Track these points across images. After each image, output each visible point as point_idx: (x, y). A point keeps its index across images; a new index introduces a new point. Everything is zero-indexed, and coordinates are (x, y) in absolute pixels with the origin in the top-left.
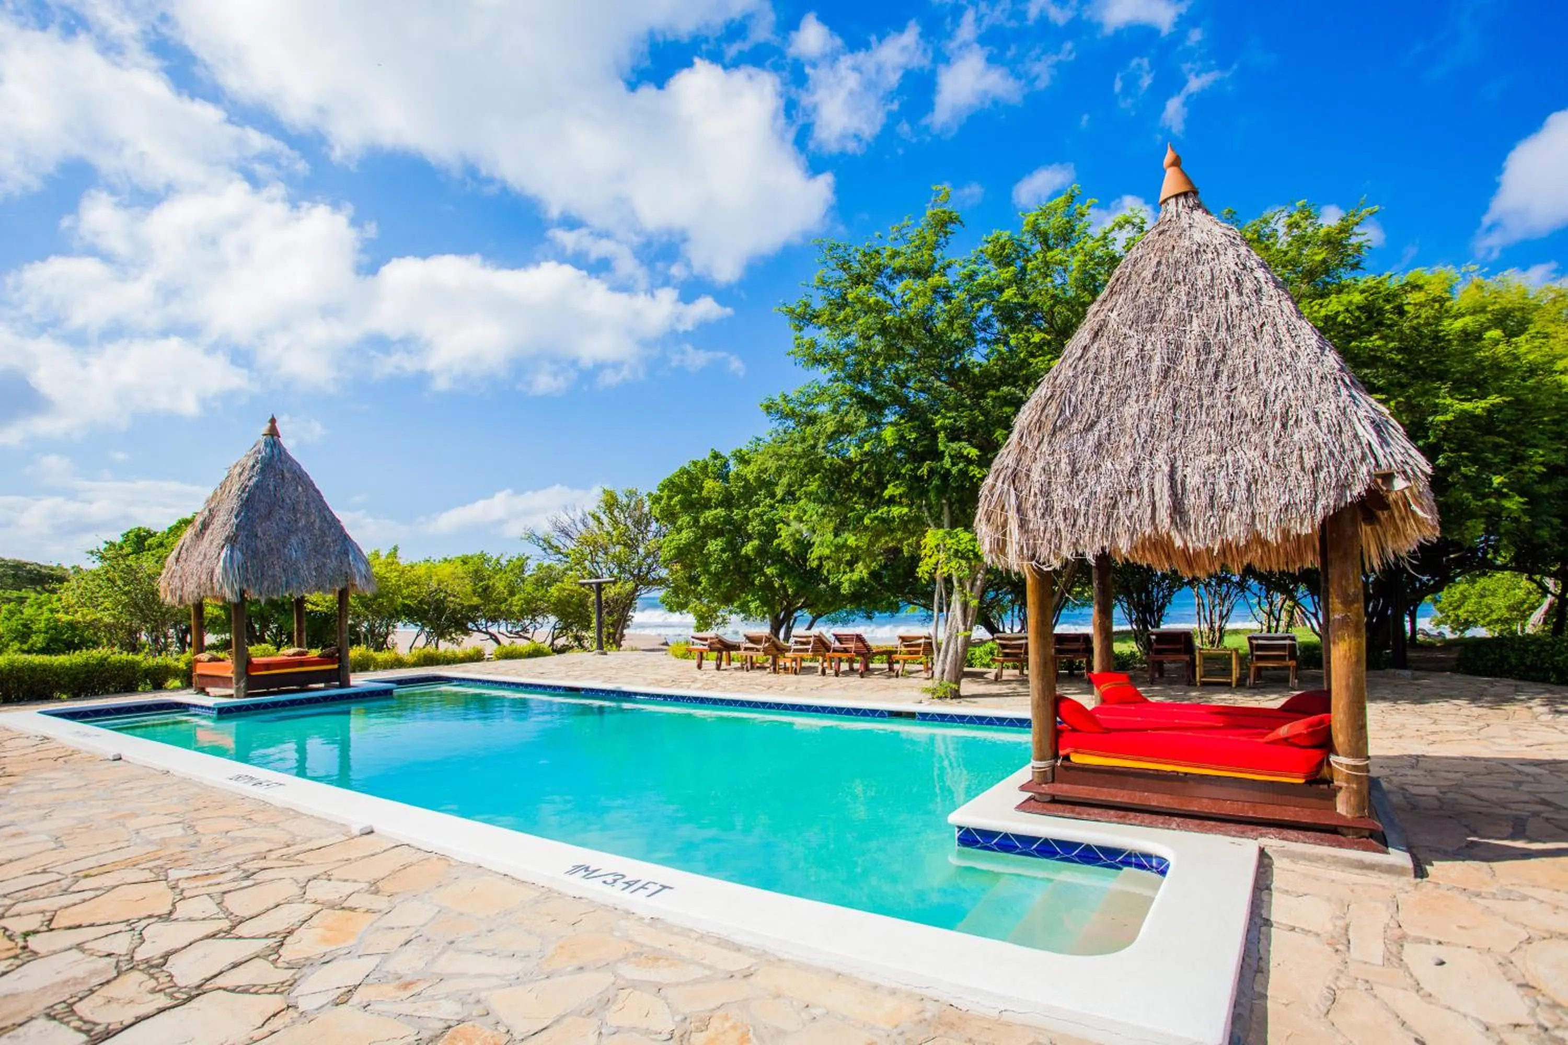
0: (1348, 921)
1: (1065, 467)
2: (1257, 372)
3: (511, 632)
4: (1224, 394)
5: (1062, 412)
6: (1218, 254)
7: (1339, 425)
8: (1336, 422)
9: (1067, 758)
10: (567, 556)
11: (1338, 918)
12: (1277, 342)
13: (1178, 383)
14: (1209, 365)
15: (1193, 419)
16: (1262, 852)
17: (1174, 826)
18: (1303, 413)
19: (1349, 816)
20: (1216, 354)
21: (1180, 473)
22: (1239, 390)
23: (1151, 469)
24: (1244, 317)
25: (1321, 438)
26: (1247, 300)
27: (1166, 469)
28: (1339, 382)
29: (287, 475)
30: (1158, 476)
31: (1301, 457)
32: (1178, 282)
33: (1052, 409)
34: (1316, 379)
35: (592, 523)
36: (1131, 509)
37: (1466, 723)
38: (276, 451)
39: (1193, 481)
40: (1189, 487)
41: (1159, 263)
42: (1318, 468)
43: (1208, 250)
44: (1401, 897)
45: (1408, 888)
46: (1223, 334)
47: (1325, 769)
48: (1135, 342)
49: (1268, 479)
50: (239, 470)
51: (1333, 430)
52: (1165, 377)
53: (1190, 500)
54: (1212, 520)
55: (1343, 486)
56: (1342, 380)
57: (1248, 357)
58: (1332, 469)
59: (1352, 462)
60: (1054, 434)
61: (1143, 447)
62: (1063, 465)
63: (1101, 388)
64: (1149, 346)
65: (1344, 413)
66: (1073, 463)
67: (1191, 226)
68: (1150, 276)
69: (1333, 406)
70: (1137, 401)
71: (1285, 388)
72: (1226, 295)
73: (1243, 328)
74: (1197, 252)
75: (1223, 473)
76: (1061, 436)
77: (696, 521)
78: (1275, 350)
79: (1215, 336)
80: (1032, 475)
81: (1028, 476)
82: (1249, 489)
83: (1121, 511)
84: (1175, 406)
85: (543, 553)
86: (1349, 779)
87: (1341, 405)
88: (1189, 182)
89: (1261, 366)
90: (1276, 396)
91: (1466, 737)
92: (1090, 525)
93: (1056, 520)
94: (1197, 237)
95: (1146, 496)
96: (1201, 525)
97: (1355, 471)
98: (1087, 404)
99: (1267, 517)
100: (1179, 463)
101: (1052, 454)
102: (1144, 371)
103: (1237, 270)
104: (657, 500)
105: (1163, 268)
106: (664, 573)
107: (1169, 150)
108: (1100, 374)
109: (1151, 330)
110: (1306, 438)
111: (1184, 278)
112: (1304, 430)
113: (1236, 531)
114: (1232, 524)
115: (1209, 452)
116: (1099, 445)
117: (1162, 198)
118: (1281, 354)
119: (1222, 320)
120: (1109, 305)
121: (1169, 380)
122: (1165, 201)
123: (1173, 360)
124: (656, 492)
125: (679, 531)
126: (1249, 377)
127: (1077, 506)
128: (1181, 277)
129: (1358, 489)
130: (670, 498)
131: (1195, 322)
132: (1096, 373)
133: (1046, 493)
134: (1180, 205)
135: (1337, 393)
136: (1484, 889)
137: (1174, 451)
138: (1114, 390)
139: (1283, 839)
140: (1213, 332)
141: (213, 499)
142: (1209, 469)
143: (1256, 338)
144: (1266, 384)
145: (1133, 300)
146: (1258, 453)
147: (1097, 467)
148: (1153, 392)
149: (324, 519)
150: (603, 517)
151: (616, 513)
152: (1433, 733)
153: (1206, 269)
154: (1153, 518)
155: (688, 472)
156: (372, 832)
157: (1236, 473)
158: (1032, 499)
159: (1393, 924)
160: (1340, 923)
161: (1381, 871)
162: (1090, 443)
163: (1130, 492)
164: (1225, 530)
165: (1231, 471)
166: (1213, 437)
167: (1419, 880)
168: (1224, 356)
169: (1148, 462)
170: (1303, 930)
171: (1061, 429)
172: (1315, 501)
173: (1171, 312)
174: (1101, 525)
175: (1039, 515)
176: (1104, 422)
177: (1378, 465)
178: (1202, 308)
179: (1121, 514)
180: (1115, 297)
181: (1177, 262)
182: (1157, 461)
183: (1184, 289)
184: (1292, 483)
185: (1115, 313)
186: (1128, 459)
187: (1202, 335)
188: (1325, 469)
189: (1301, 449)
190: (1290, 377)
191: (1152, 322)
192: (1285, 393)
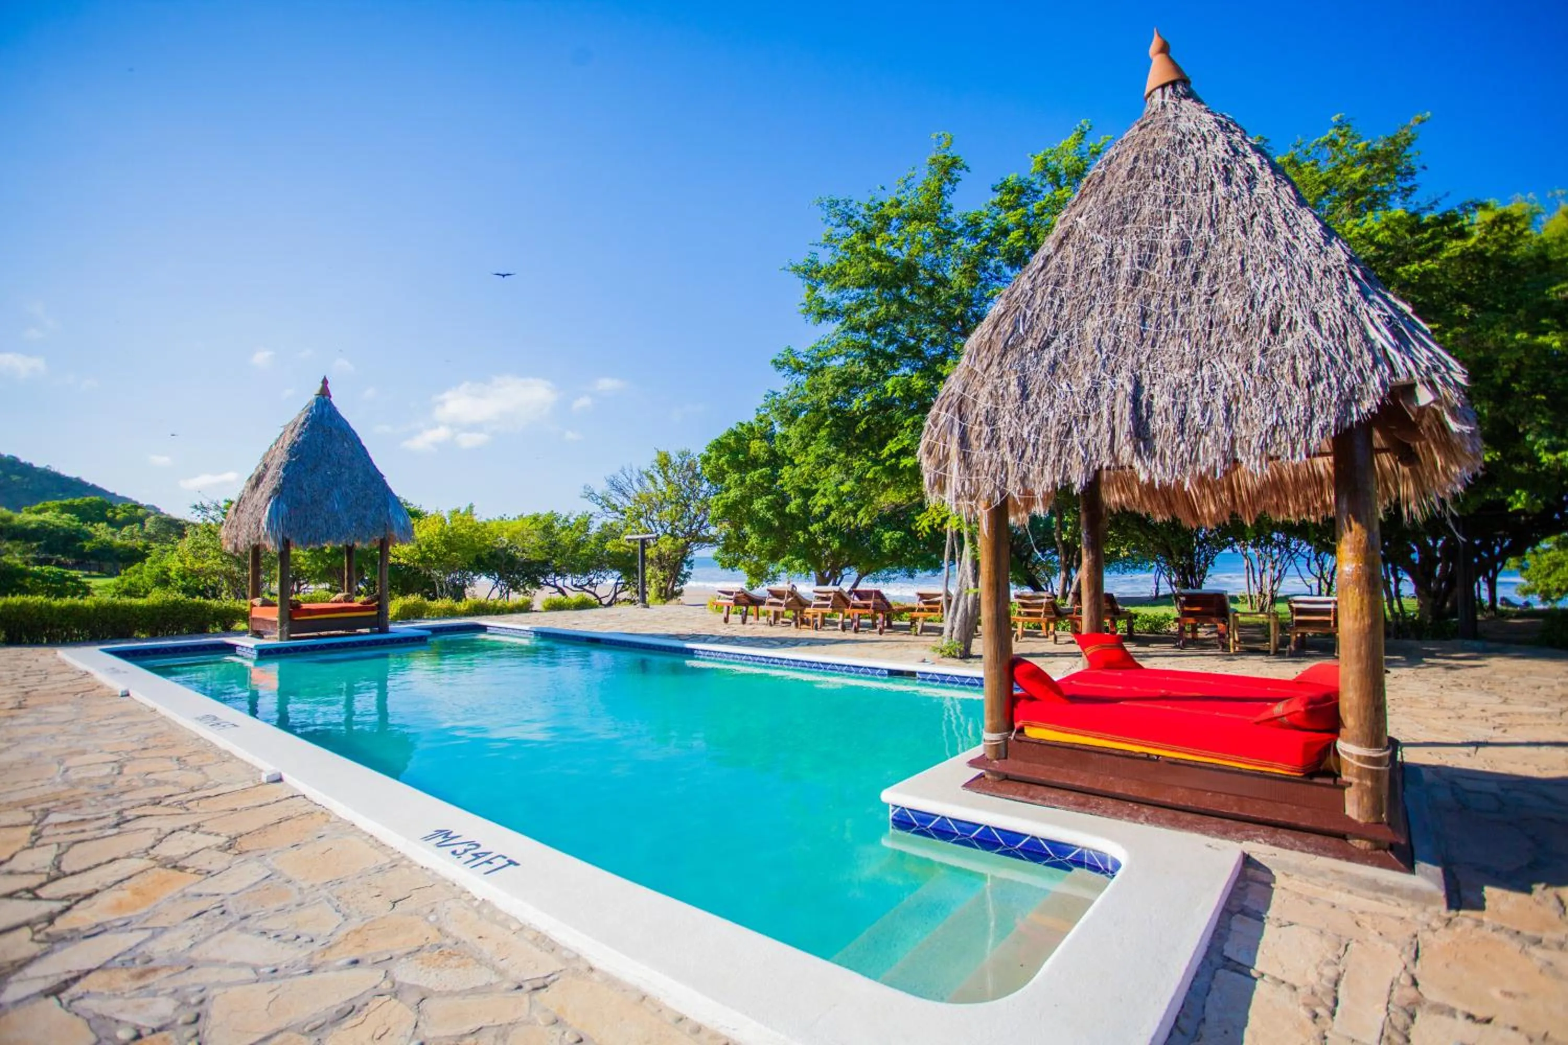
0: (1341, 969)
1: (1014, 389)
2: (1243, 271)
3: (575, 586)
4: (1202, 299)
5: (1015, 329)
6: (1205, 141)
7: (1344, 326)
8: (1339, 322)
9: (1021, 730)
10: (623, 513)
11: (1329, 963)
12: (1270, 234)
13: (1149, 290)
14: (1188, 267)
15: (1164, 329)
16: (1247, 860)
17: (1142, 819)
18: (1298, 315)
19: (1361, 821)
20: (1197, 254)
21: (1146, 392)
22: (1221, 293)
23: (1112, 390)
24: (1232, 210)
25: (1319, 342)
26: (1236, 190)
27: (1129, 388)
28: (1347, 276)
29: (335, 432)
30: (1120, 397)
31: (1294, 368)
32: (1155, 177)
33: (1006, 326)
34: (1316, 273)
35: (648, 483)
36: (1088, 436)
37: (1546, 705)
38: (326, 410)
39: (1161, 401)
40: (1156, 409)
41: (1136, 159)
42: (1316, 378)
43: (1194, 140)
44: (1426, 936)
45: (1435, 924)
46: (1205, 230)
47: (1331, 759)
48: (1103, 247)
49: (1251, 395)
50: (292, 427)
51: (1336, 333)
52: (1135, 284)
53: (1156, 424)
54: (1182, 446)
55: (1348, 399)
56: (1351, 273)
57: (1234, 254)
58: (1333, 380)
59: (1360, 372)
60: (1003, 355)
61: (1104, 365)
62: (1012, 388)
63: (1062, 300)
64: (1118, 250)
65: (1352, 310)
66: (1023, 386)
67: (1176, 117)
68: (1125, 174)
69: (1338, 304)
70: (1101, 313)
71: (1277, 286)
72: (1212, 186)
73: (1230, 221)
74: (1181, 143)
75: (1197, 391)
76: (1012, 356)
77: (743, 481)
78: (1267, 243)
79: (1197, 233)
80: (979, 401)
81: (975, 403)
82: (1228, 409)
83: (1076, 438)
84: (1144, 316)
85: (601, 511)
86: (1361, 773)
87: (1348, 302)
88: (1177, 68)
89: (1249, 264)
90: (1266, 297)
91: (1545, 721)
92: (1040, 456)
93: (1001, 452)
94: (1183, 125)
95: (1105, 421)
96: (1168, 453)
97: (1364, 381)
98: (1044, 317)
99: (1249, 442)
100: (1146, 381)
101: (1001, 377)
102: (1111, 279)
103: (1227, 157)
104: (707, 460)
105: (1141, 164)
106: (713, 531)
107: (1156, 37)
108: (1062, 285)
109: (1121, 233)
110: (1302, 344)
111: (1164, 172)
112: (1299, 334)
113: (1211, 461)
114: (1206, 451)
115: (1182, 367)
116: (1054, 365)
117: (1147, 91)
118: (1273, 247)
119: (1206, 215)
120: (1079, 209)
121: (1140, 287)
122: (1150, 94)
123: (1146, 262)
124: (706, 453)
125: (727, 490)
126: (1234, 277)
127: (1025, 435)
128: (1160, 171)
129: (1368, 404)
130: (718, 458)
131: (1174, 219)
132: (1057, 284)
133: (991, 420)
134: (1167, 96)
135: (1343, 289)
136: (1547, 936)
137: (1141, 367)
138: (1075, 302)
139: (1275, 845)
140: (1194, 229)
141: (267, 454)
142: (1180, 386)
143: (1244, 232)
144: (1253, 283)
145: (1105, 200)
146: (1241, 363)
147: (1050, 390)
148: (1120, 301)
149: (367, 473)
150: (657, 476)
151: (670, 473)
152: (1500, 715)
153: (1191, 159)
154: (1111, 447)
155: (735, 433)
156: (280, 780)
157: (1213, 391)
158: (976, 428)
159: (1405, 980)
160: (1330, 972)
161: (1401, 896)
162: (1046, 362)
163: (1086, 418)
164: (1197, 459)
165: (1207, 389)
166: (1187, 349)
167: (1453, 913)
168: (1205, 255)
169: (1109, 381)
170: (1274, 978)
171: (1013, 347)
172: (1310, 421)
173: (1146, 211)
174: (1052, 456)
175: (983, 445)
176: (1062, 337)
177: (1393, 373)
178: (1183, 202)
179: (1076, 441)
180: (1085, 200)
181: (1157, 155)
182: (1119, 381)
183: (1161, 183)
184: (1281, 398)
185: (1084, 217)
186: (1087, 378)
187: (1180, 232)
188: (1325, 381)
189: (1294, 358)
190: (1284, 273)
191: (1123, 223)
192: (1277, 292)
